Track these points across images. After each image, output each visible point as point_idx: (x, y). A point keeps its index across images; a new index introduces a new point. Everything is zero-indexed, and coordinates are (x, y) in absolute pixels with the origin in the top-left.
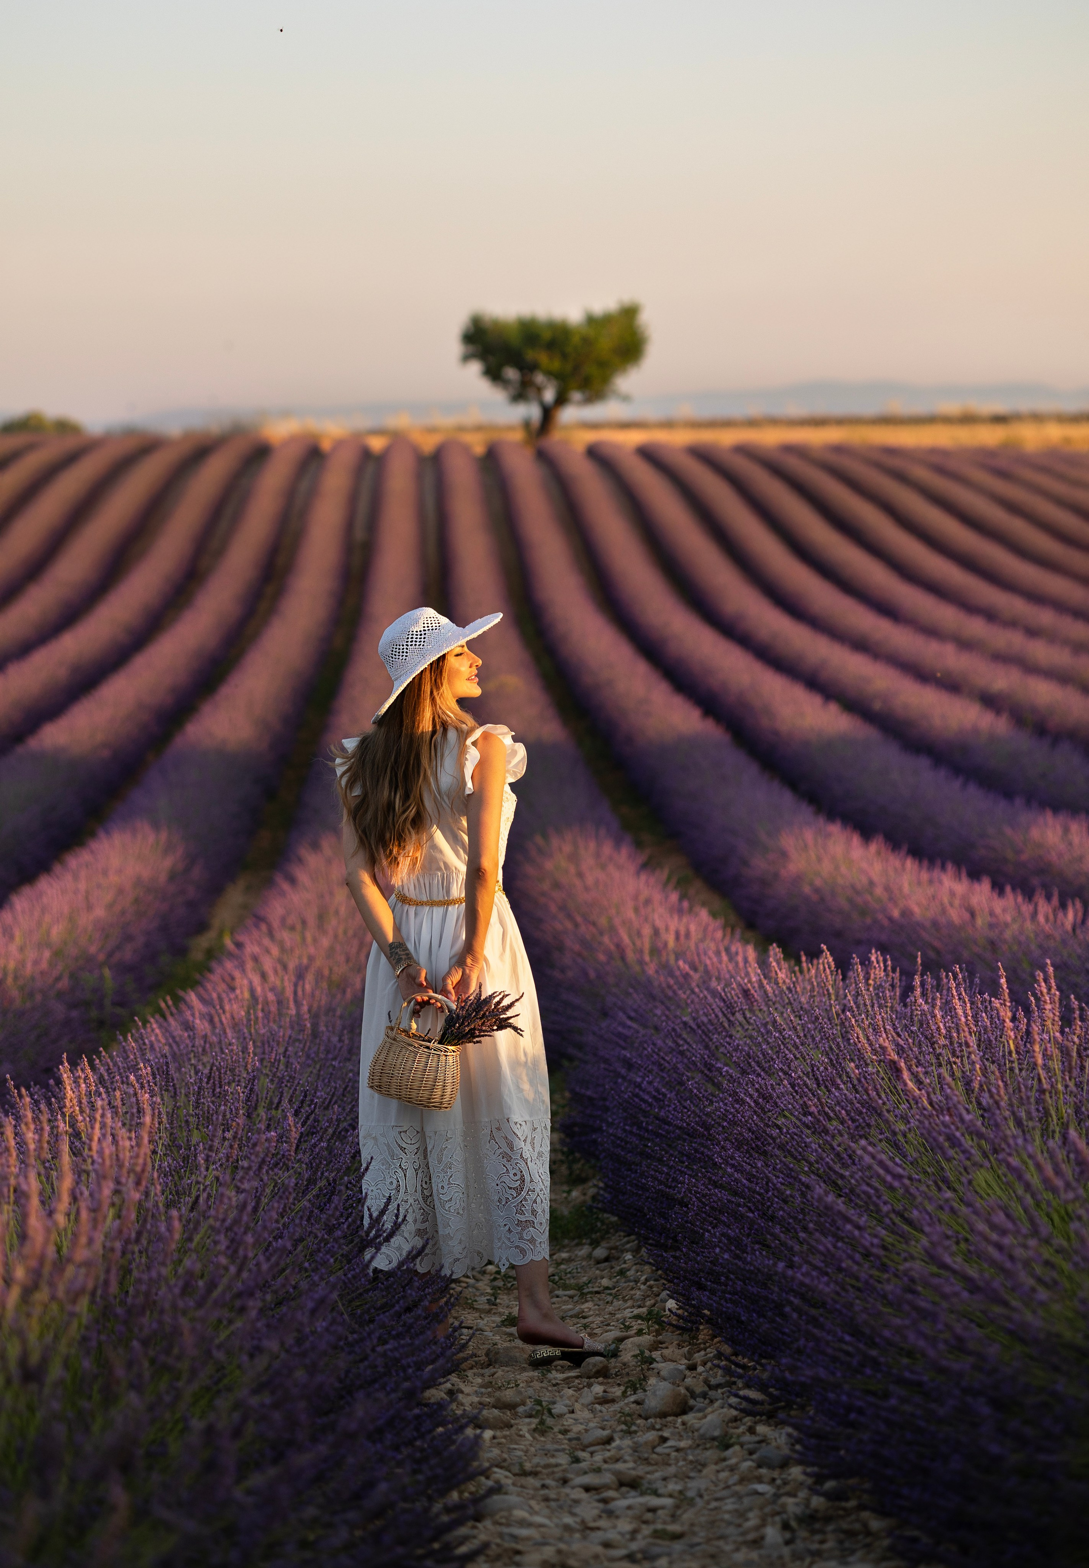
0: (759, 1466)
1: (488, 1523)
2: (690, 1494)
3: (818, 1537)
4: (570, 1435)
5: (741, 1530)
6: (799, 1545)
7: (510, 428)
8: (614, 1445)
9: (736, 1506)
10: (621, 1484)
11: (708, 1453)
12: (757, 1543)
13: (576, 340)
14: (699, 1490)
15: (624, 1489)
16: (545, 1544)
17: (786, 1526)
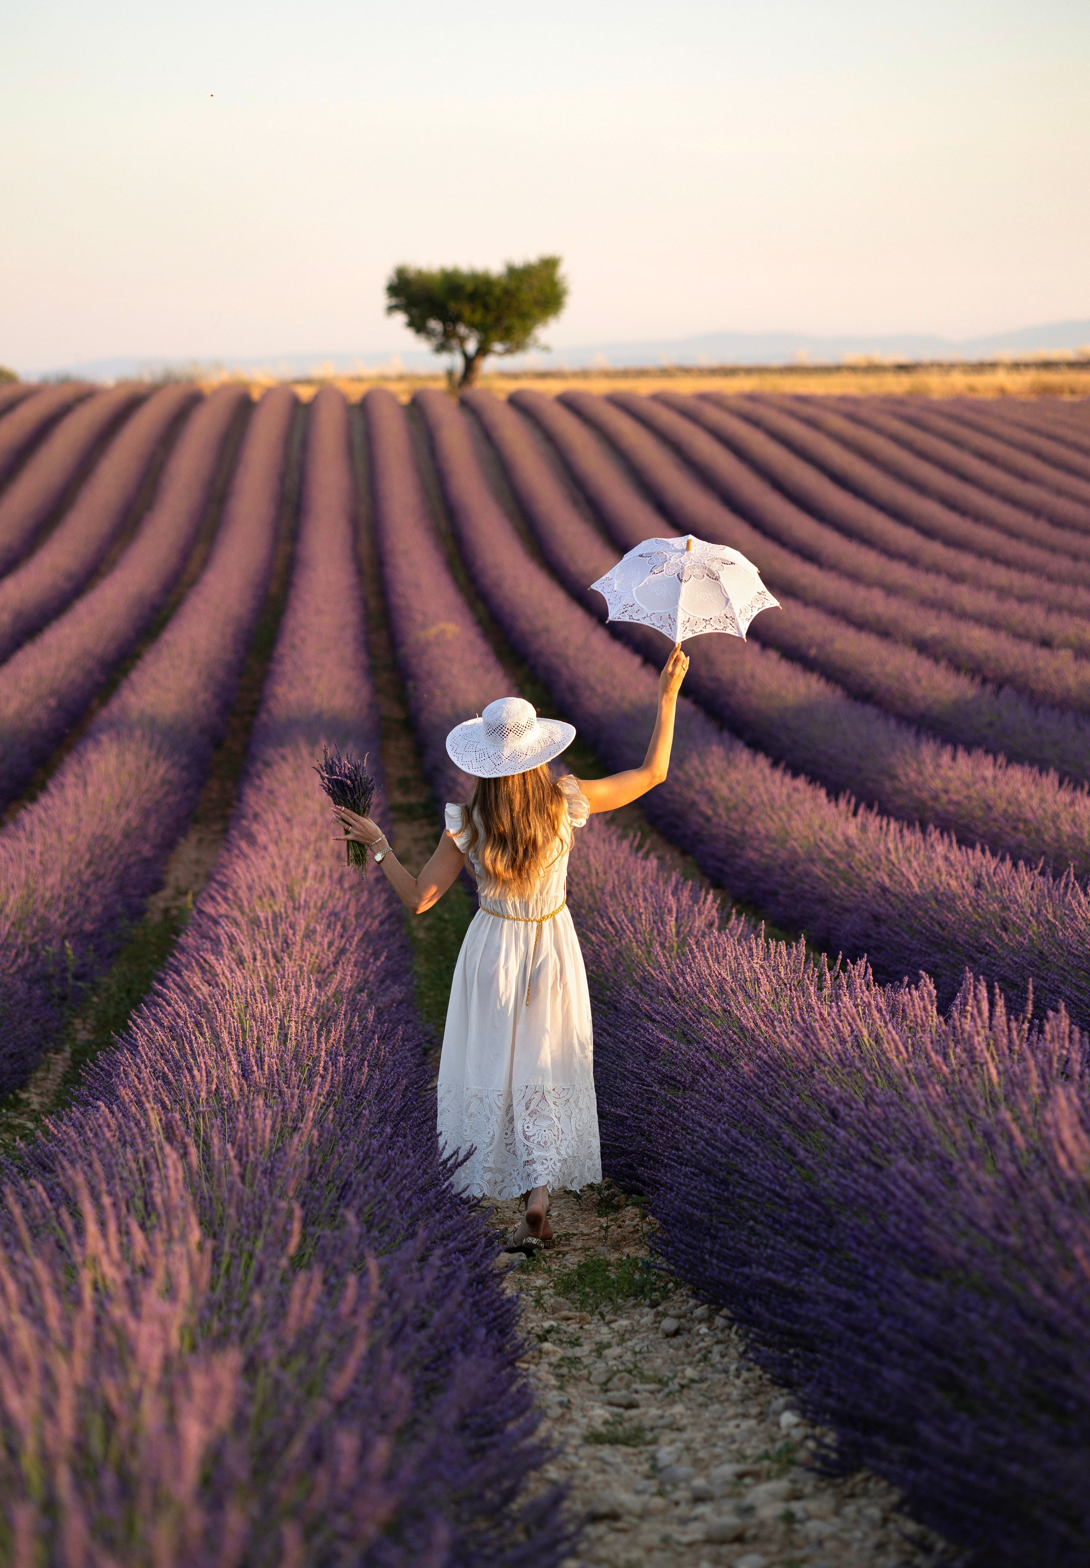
7: (434, 378)
13: (497, 291)
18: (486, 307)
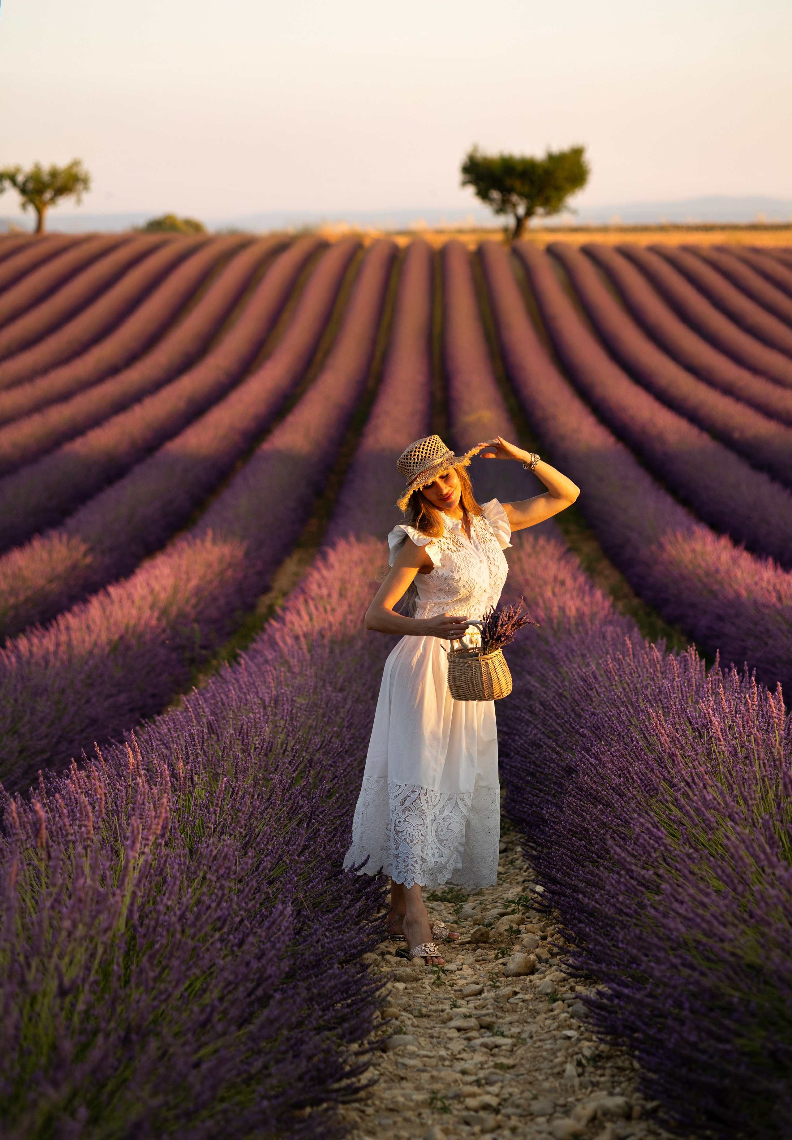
0: (572, 1017)
1: (390, 1054)
2: (524, 1036)
3: (599, 1072)
4: (455, 988)
5: (551, 1064)
6: (586, 1078)
7: (495, 232)
8: (483, 995)
9: (552, 1046)
10: (482, 1027)
11: (541, 1005)
12: (560, 1074)
13: (540, 171)
14: (531, 1032)
15: (483, 1030)
16: (424, 1071)
17: (579, 1064)
18: (532, 183)
